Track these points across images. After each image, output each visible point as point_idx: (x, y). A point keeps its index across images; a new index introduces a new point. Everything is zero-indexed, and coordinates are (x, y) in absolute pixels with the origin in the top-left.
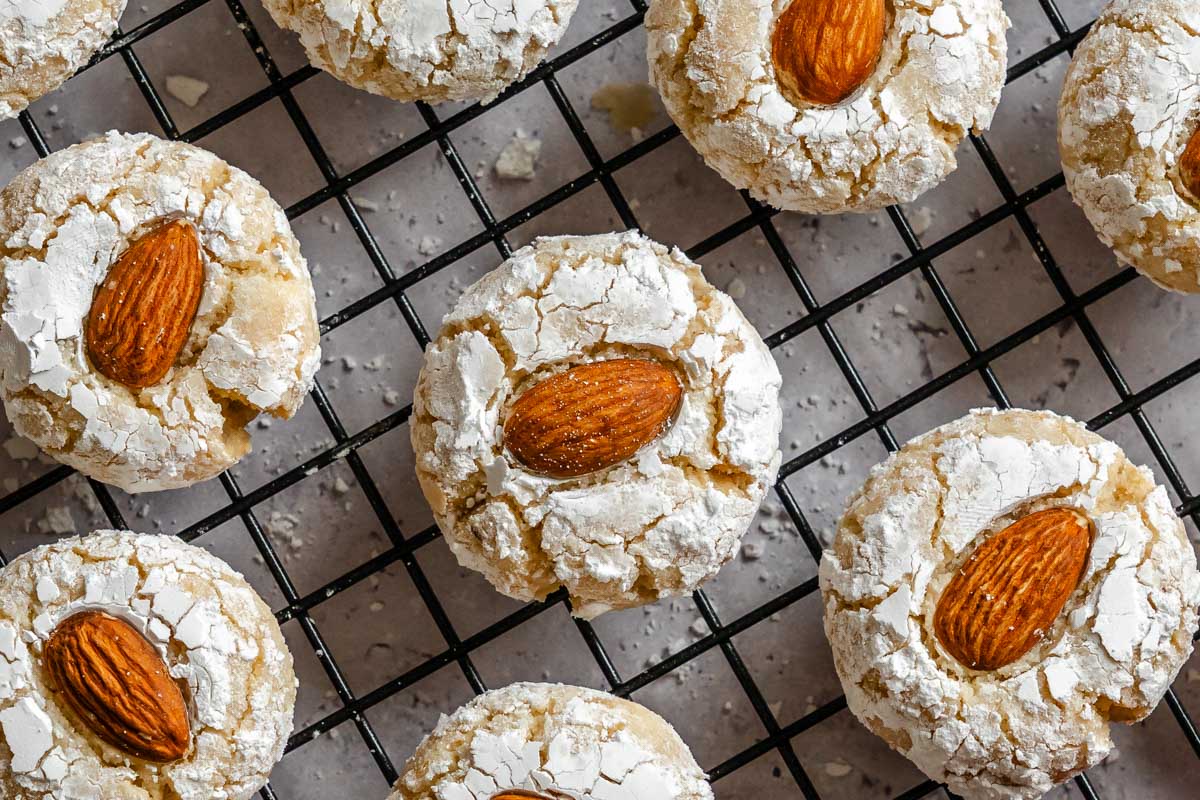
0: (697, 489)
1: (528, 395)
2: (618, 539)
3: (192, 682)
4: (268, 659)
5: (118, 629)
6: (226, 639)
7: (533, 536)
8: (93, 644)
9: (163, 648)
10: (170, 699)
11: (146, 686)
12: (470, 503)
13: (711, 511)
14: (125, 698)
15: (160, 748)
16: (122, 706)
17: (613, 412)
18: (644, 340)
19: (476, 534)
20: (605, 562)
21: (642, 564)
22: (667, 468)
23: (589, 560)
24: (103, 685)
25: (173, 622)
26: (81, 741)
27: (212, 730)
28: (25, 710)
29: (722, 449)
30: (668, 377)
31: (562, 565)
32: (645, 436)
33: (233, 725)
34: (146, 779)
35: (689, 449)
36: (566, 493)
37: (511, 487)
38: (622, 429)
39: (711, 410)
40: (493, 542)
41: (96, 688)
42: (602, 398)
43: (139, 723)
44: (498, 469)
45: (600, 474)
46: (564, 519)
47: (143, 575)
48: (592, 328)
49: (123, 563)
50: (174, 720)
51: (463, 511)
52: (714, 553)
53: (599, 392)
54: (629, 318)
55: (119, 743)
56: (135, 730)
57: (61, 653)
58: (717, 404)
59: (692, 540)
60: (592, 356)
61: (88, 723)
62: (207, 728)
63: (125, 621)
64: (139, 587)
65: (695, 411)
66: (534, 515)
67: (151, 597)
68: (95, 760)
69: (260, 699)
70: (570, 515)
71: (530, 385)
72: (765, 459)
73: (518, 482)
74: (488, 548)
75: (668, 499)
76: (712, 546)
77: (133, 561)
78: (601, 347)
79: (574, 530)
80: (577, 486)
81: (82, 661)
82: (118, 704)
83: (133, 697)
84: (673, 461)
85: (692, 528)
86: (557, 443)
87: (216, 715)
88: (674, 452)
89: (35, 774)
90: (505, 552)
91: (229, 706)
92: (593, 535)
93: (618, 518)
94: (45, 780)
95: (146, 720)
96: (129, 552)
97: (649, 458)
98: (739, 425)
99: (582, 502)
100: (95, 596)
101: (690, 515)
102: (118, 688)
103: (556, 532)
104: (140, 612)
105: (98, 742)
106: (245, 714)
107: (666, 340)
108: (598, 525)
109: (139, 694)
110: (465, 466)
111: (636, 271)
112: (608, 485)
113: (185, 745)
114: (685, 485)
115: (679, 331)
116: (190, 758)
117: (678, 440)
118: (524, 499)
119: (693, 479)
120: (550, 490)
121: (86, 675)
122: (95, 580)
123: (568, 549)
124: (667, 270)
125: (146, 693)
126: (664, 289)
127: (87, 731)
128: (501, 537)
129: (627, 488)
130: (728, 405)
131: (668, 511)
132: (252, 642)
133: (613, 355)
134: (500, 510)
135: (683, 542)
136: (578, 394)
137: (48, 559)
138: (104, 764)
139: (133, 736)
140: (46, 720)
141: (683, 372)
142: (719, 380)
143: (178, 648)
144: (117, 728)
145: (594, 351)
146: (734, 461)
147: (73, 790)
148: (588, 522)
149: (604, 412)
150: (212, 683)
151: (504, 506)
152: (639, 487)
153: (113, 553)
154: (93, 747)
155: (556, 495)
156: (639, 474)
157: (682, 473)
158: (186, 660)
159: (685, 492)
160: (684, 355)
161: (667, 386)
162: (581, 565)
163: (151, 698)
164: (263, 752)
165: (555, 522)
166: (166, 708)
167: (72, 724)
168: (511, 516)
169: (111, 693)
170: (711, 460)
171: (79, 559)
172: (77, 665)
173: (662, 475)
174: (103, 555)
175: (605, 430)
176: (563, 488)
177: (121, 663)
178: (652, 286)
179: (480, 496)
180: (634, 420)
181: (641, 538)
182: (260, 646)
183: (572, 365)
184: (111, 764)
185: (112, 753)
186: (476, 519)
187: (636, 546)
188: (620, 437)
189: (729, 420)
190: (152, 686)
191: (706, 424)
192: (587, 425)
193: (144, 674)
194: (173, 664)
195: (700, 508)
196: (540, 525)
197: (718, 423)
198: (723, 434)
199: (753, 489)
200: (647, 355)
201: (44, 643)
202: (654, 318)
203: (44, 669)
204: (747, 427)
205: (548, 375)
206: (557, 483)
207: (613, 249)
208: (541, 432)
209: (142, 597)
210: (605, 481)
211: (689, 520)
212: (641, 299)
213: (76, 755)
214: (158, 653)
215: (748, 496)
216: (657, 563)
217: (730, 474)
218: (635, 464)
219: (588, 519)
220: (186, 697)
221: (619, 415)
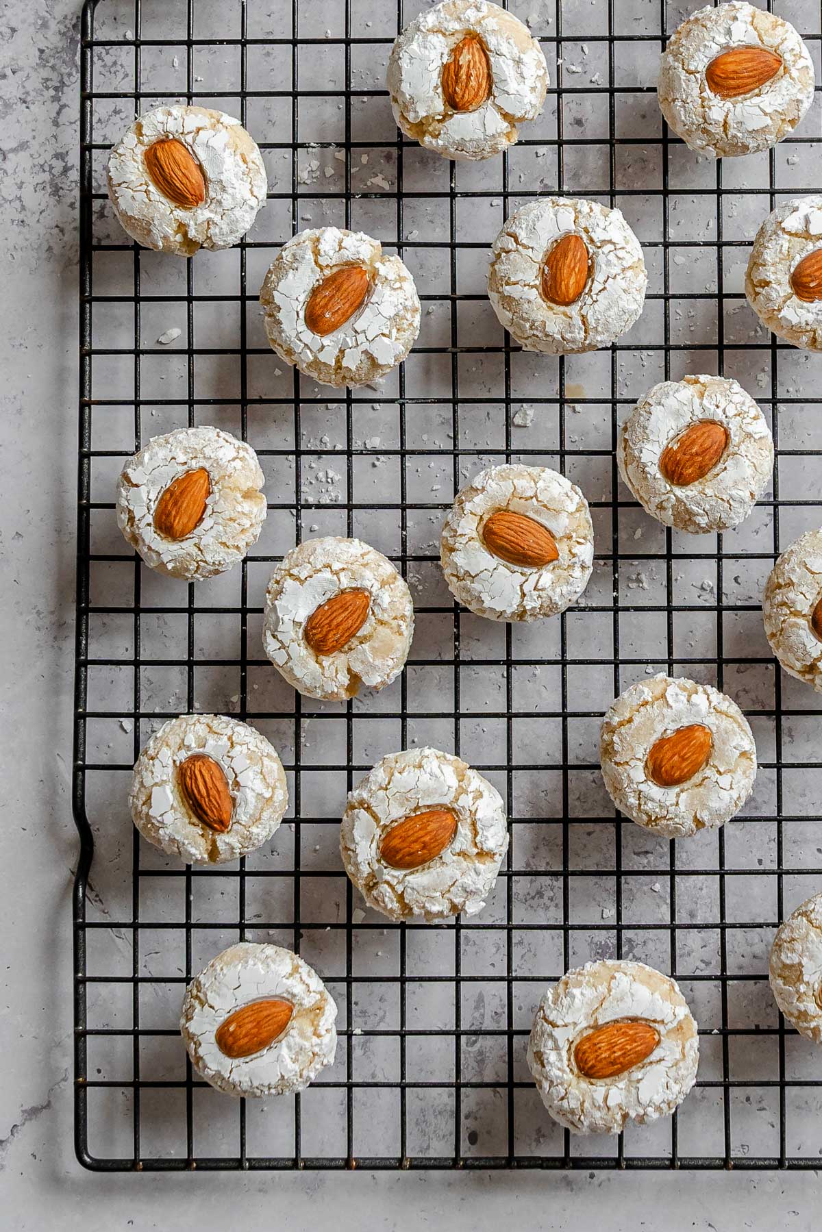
0: (470, 865)
1: (389, 834)
2: (438, 894)
3: (238, 801)
4: (275, 799)
5: (213, 768)
6: (259, 786)
7: (401, 897)
8: (200, 772)
9: (230, 782)
10: (227, 805)
11: (217, 798)
12: (371, 884)
13: (478, 874)
14: (207, 800)
15: (215, 825)
16: (205, 803)
17: (427, 839)
18: (436, 802)
19: (375, 898)
20: (434, 905)
21: (452, 902)
22: (455, 858)
23: (427, 905)
24: (199, 791)
25: (237, 772)
26: (183, 810)
27: (241, 824)
28: (164, 791)
29: (479, 845)
30: (449, 816)
31: (416, 909)
32: (443, 845)
33: (251, 824)
34: (206, 835)
35: (464, 847)
36: (413, 876)
37: (388, 878)
38: (432, 845)
39: (472, 827)
40: (384, 902)
41: (196, 791)
42: (421, 833)
43: (209, 812)
44: (380, 870)
45: (427, 865)
46: (413, 889)
47: (232, 746)
48: (412, 800)
49: (225, 738)
50: (225, 816)
51: (370, 888)
52: (483, 891)
53: (420, 829)
54: (428, 792)
55: (200, 818)
56: (207, 815)
57: (186, 770)
58: (474, 824)
59: (472, 888)
60: (415, 812)
61: (189, 804)
62: (237, 822)
63: (217, 764)
64: (229, 752)
65: (464, 830)
66: (400, 889)
67: (232, 758)
68: (187, 821)
69: (265, 815)
70: (415, 886)
71: (389, 830)
72: (500, 843)
73: (391, 875)
74: (382, 904)
75: (458, 872)
76: (481, 888)
77: (230, 738)
78: (417, 808)
79: (418, 893)
80: (417, 871)
81: (194, 777)
82: (203, 802)
83: (210, 800)
84: (459, 854)
85: (471, 883)
86: (404, 856)
87: (244, 818)
88: (458, 851)
89: (159, 819)
90: (390, 906)
91: (251, 815)
92: (427, 894)
93: (437, 885)
94: (162, 823)
95: (212, 811)
96: (230, 733)
97: (447, 855)
98: (485, 833)
99: (418, 880)
100: (208, 750)
101: (469, 878)
102: (205, 794)
103: (410, 895)
104: (225, 764)
105: (191, 813)
106: (257, 820)
107: (446, 801)
108: (428, 889)
109: (213, 800)
110: (365, 870)
111: (428, 770)
112: (431, 870)
113: (227, 828)
114: (465, 864)
115: (452, 795)
116: (228, 832)
117: (457, 846)
118: (394, 882)
119: (468, 860)
120: (405, 876)
121: (193, 785)
122: (211, 742)
123: (417, 901)
124: (442, 766)
125: (216, 801)
126: (442, 778)
127: (188, 806)
128: (386, 899)
129: (439, 870)
130: (479, 825)
131: (458, 877)
132: (270, 789)
133: (424, 811)
134: (385, 888)
135: (468, 890)
136: (411, 832)
137: (194, 724)
138: (190, 823)
139: (204, 816)
140: (171, 797)
141: (456, 813)
142: (473, 814)
143: (237, 784)
144: (199, 811)
145: (415, 810)
146: (485, 849)
147: (173, 830)
148: (424, 889)
149: (423, 839)
150: (246, 804)
151: (386, 886)
152: (444, 869)
153: (224, 731)
154: (188, 814)
155: (408, 878)
156: (443, 863)
157: (463, 859)
158: (238, 790)
159: (465, 867)
160: (455, 806)
161: (449, 821)
162: (424, 907)
163: (218, 803)
164: (261, 838)
165: (409, 890)
166: (223, 809)
167: (182, 801)
168: (389, 890)
169: (202, 796)
170: (476, 851)
171: (208, 730)
172: (191, 778)
173: (454, 862)
174: (218, 731)
175: (424, 848)
176: (412, 873)
177: (210, 784)
178: (436, 777)
179: (375, 881)
180: (436, 840)
181: (449, 891)
182: (273, 792)
183: (406, 818)
184: (194, 824)
185: (195, 820)
186: (375, 893)
187: (447, 895)
188: (431, 849)
189: (480, 832)
190: (220, 798)
191: (470, 835)
192: (417, 846)
193: (218, 791)
194: (233, 790)
195: (473, 873)
196: (403, 892)
197: (476, 834)
198: (478, 838)
199: (497, 858)
200: (439, 807)
201: (181, 763)
202: (439, 791)
203: (178, 774)
204: (489, 833)
205: (396, 824)
206: (408, 871)
207: (417, 761)
208: (398, 852)
209: (229, 757)
210: (429, 868)
211: (469, 880)
212: (432, 784)
213: (179, 815)
214: (227, 783)
215: (495, 862)
216: (457, 901)
217: (483, 854)
218: (441, 858)
219: (423, 887)
220: (234, 806)
221: (431, 839)
